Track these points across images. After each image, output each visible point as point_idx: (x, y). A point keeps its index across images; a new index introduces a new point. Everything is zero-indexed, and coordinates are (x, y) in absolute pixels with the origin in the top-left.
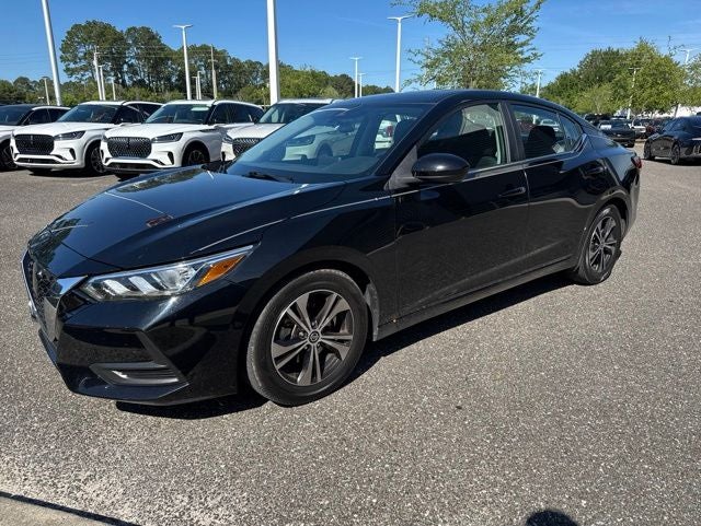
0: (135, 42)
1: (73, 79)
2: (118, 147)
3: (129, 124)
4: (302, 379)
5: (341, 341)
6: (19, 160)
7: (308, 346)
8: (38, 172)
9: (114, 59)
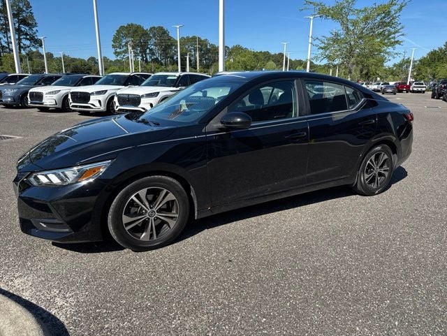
0: (154, 36)
1: (119, 58)
2: (124, 100)
3: (133, 86)
4: (144, 236)
5: (172, 218)
6: (73, 106)
7: (148, 218)
8: (82, 113)
9: (142, 46)
